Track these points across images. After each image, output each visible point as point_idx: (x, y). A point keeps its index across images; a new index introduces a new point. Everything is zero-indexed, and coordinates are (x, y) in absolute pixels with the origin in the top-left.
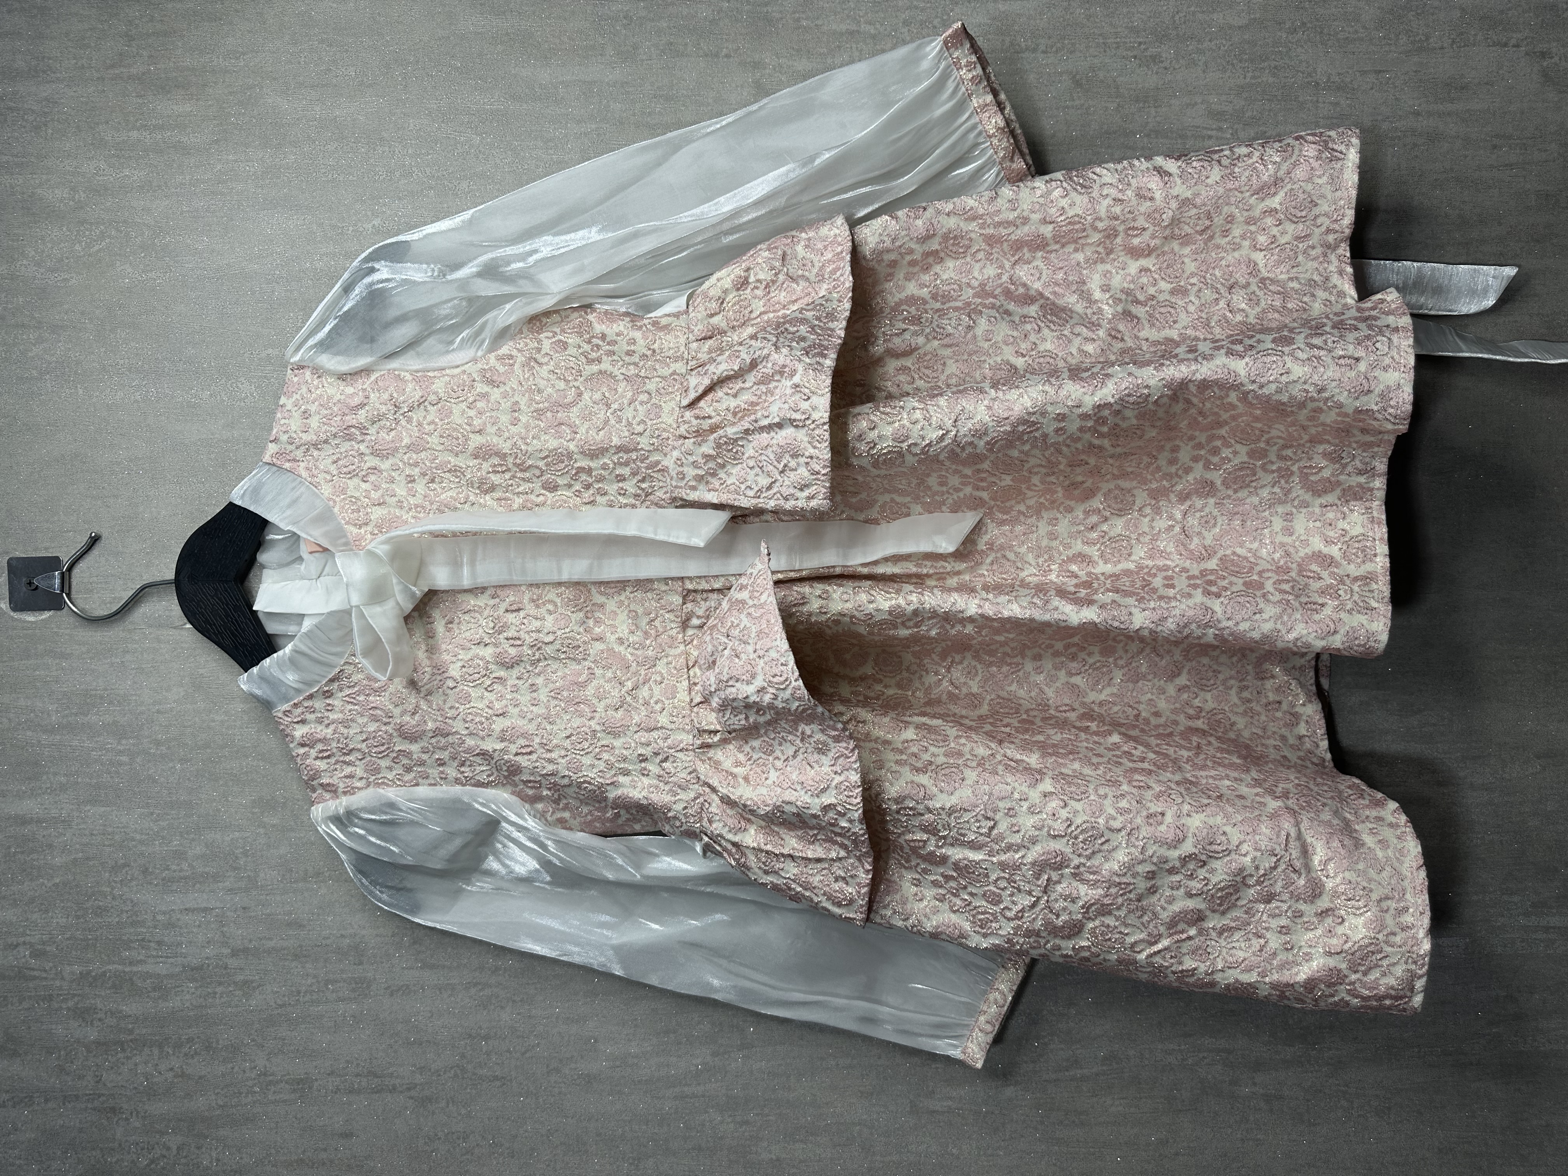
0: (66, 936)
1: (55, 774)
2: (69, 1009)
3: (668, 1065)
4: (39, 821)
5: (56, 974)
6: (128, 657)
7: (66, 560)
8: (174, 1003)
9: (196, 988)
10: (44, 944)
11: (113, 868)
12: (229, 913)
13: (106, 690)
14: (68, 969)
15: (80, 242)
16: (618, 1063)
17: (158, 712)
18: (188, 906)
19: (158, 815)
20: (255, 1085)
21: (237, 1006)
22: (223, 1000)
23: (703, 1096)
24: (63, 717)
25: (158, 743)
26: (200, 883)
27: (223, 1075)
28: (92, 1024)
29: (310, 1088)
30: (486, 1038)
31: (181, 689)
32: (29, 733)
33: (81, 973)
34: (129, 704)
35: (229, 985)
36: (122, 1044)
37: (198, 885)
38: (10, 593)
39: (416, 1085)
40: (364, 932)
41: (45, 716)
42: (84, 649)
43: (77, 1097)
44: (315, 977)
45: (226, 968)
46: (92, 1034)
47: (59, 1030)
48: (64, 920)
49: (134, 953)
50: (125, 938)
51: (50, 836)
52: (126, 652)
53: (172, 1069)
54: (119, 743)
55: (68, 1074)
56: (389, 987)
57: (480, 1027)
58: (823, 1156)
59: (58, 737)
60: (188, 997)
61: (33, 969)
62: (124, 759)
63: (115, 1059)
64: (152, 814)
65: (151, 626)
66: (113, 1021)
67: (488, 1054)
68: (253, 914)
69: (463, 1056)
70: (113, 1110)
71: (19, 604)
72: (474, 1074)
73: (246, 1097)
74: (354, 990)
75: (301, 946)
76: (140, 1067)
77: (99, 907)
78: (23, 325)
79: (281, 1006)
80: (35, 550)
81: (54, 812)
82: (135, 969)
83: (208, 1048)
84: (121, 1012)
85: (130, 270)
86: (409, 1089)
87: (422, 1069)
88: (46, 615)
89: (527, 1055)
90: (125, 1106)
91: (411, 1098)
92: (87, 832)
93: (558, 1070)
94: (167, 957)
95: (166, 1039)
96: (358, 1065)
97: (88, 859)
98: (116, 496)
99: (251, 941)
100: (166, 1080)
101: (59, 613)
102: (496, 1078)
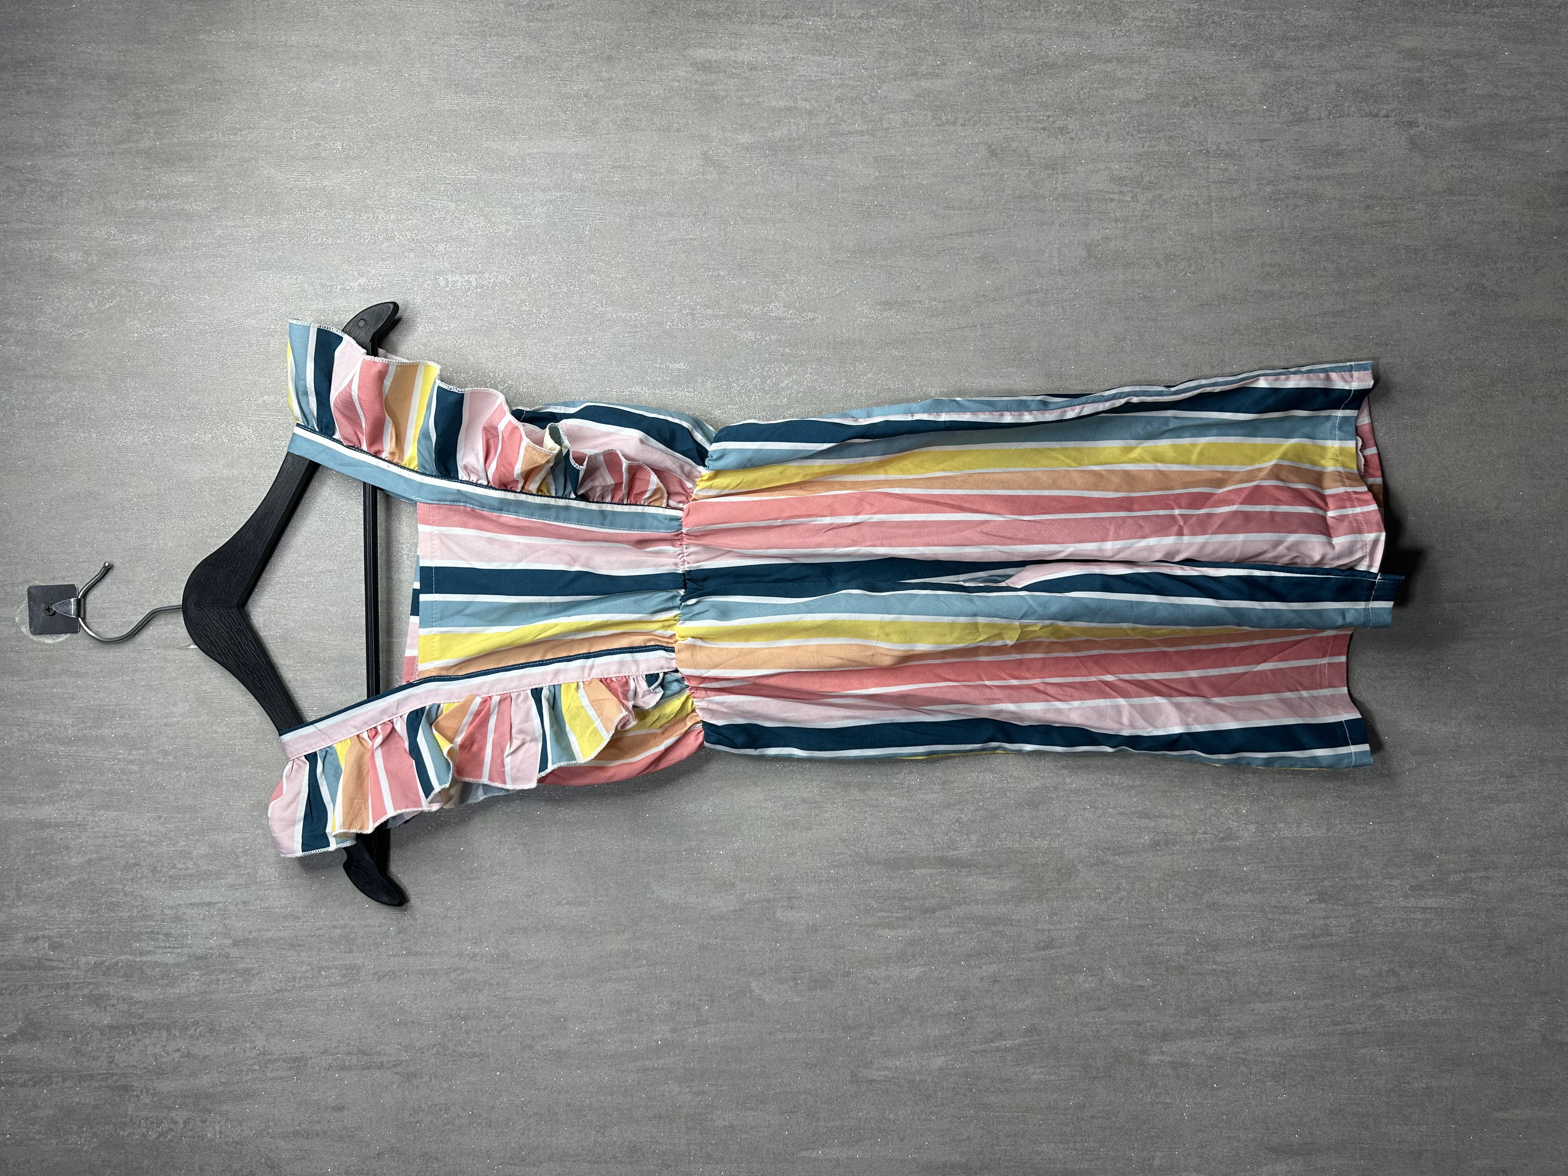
0: (82, 930)
1: (72, 782)
2: (84, 996)
3: (631, 1042)
4: (57, 825)
5: (73, 964)
6: (138, 675)
7: (81, 587)
8: (180, 990)
9: (201, 976)
10: (61, 936)
11: (124, 867)
12: (230, 907)
13: (117, 705)
14: (83, 960)
15: (93, 301)
16: (585, 1040)
17: (166, 725)
18: (193, 901)
19: (165, 819)
20: (254, 1064)
21: (238, 992)
22: (226, 986)
23: (663, 1069)
24: (79, 730)
25: (165, 753)
26: (204, 880)
27: (225, 1055)
28: (105, 1008)
29: (305, 1065)
30: (466, 1018)
31: (186, 704)
32: (48, 745)
33: (95, 963)
34: (139, 718)
35: (231, 972)
36: (133, 1028)
37: (202, 882)
38: (31, 618)
39: (401, 1062)
40: (354, 923)
41: (62, 729)
42: (98, 669)
43: (92, 1077)
44: (309, 964)
45: (228, 957)
46: (107, 1020)
47: (76, 1015)
48: (80, 915)
49: (144, 945)
50: (135, 930)
51: (66, 838)
52: (136, 671)
53: (178, 1050)
54: (130, 754)
55: (83, 1055)
56: (377, 973)
57: (460, 1009)
58: (773, 1122)
59: (75, 749)
60: (193, 984)
61: (52, 960)
62: (135, 768)
63: (126, 1041)
64: (160, 817)
65: (158, 647)
66: (124, 1007)
67: (467, 1033)
68: (253, 908)
69: (444, 1035)
70: (126, 1088)
71: (39, 628)
72: (455, 1051)
73: (247, 1074)
74: (344, 976)
75: (296, 936)
76: (150, 1048)
77: (112, 903)
78: (42, 376)
79: (278, 991)
80: (54, 579)
81: (70, 817)
82: (145, 959)
83: (211, 1031)
84: (131, 998)
85: (138, 326)
86: (395, 1066)
87: (406, 1048)
88: (63, 638)
89: (503, 1033)
90: (136, 1084)
91: (397, 1073)
92: (101, 835)
93: (531, 1047)
94: (174, 948)
95: (174, 1022)
96: (349, 1044)
97: (102, 859)
98: (127, 530)
99: (250, 932)
100: (173, 1060)
101: (75, 636)
102: (475, 1055)
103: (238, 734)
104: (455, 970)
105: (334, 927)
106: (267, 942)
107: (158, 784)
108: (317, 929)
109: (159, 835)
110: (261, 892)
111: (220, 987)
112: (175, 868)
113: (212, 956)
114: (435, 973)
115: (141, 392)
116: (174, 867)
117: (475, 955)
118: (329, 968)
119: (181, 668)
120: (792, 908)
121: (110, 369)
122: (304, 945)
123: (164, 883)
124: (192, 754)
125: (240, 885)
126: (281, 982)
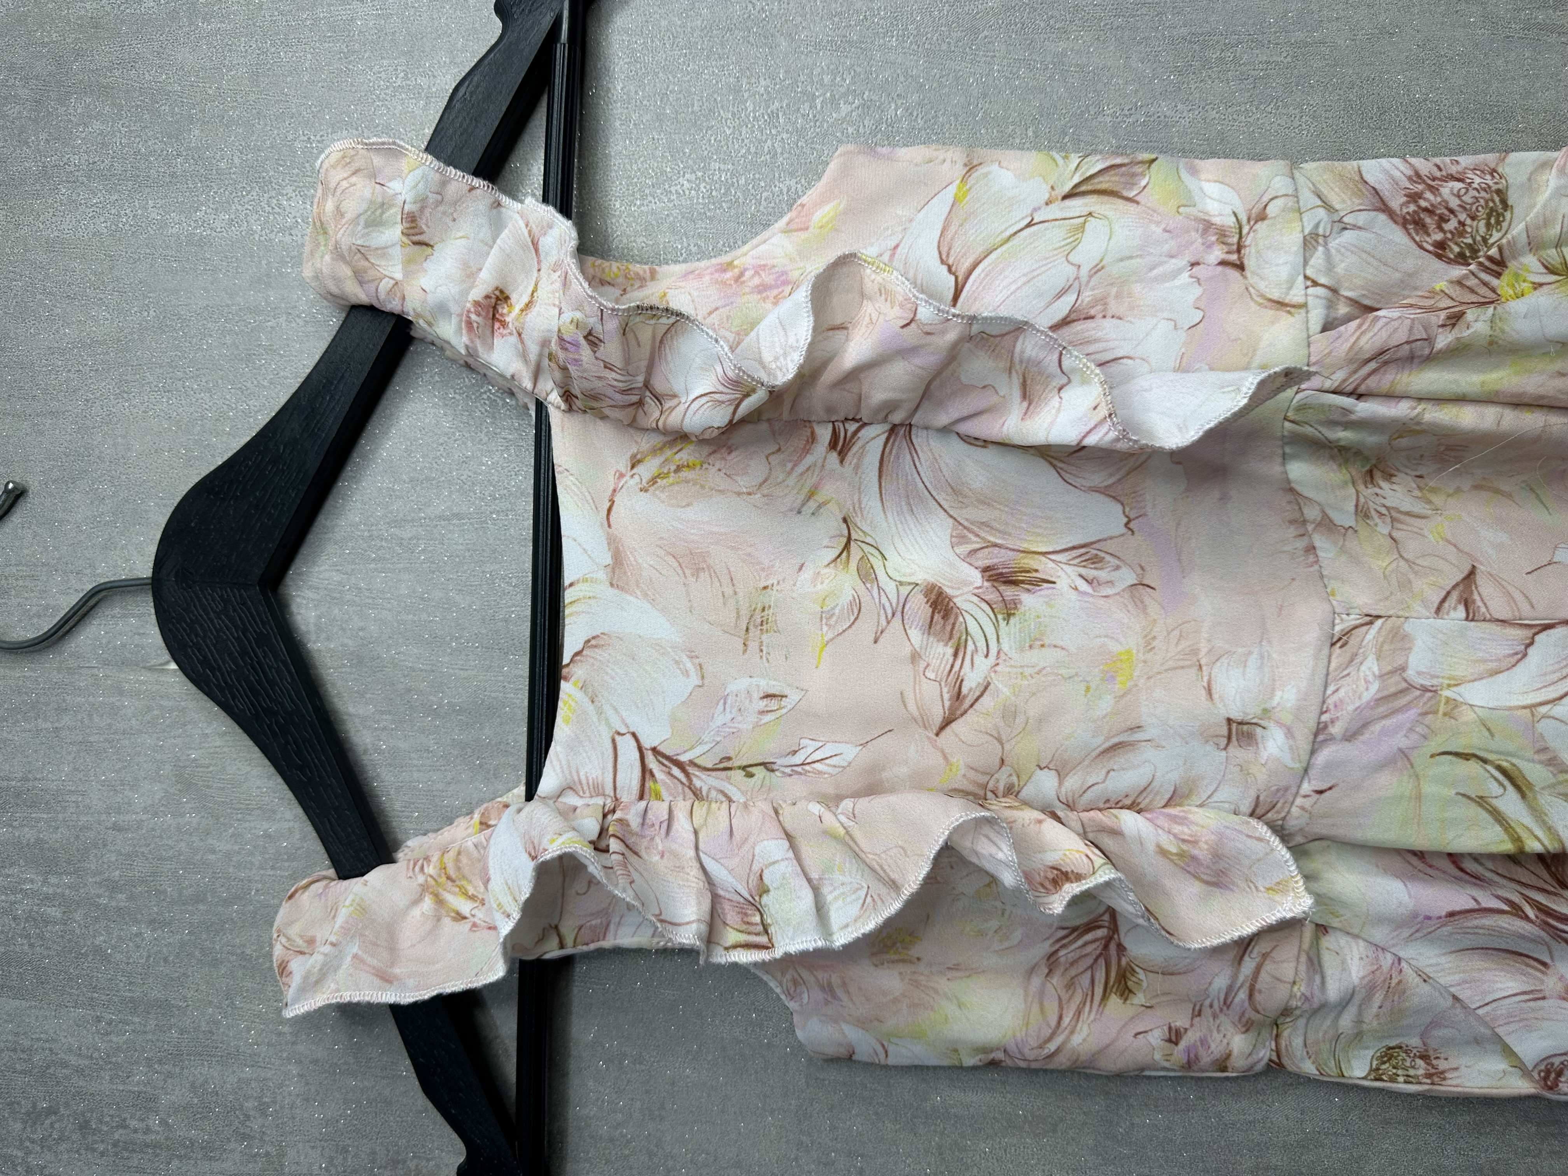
103: (257, 859)
107: (98, 951)
109: (96, 1055)
112: (126, 1127)
115: (97, 125)
116: (123, 1125)
119: (149, 709)
121: (37, 78)
123: (102, 1154)
124: (164, 892)
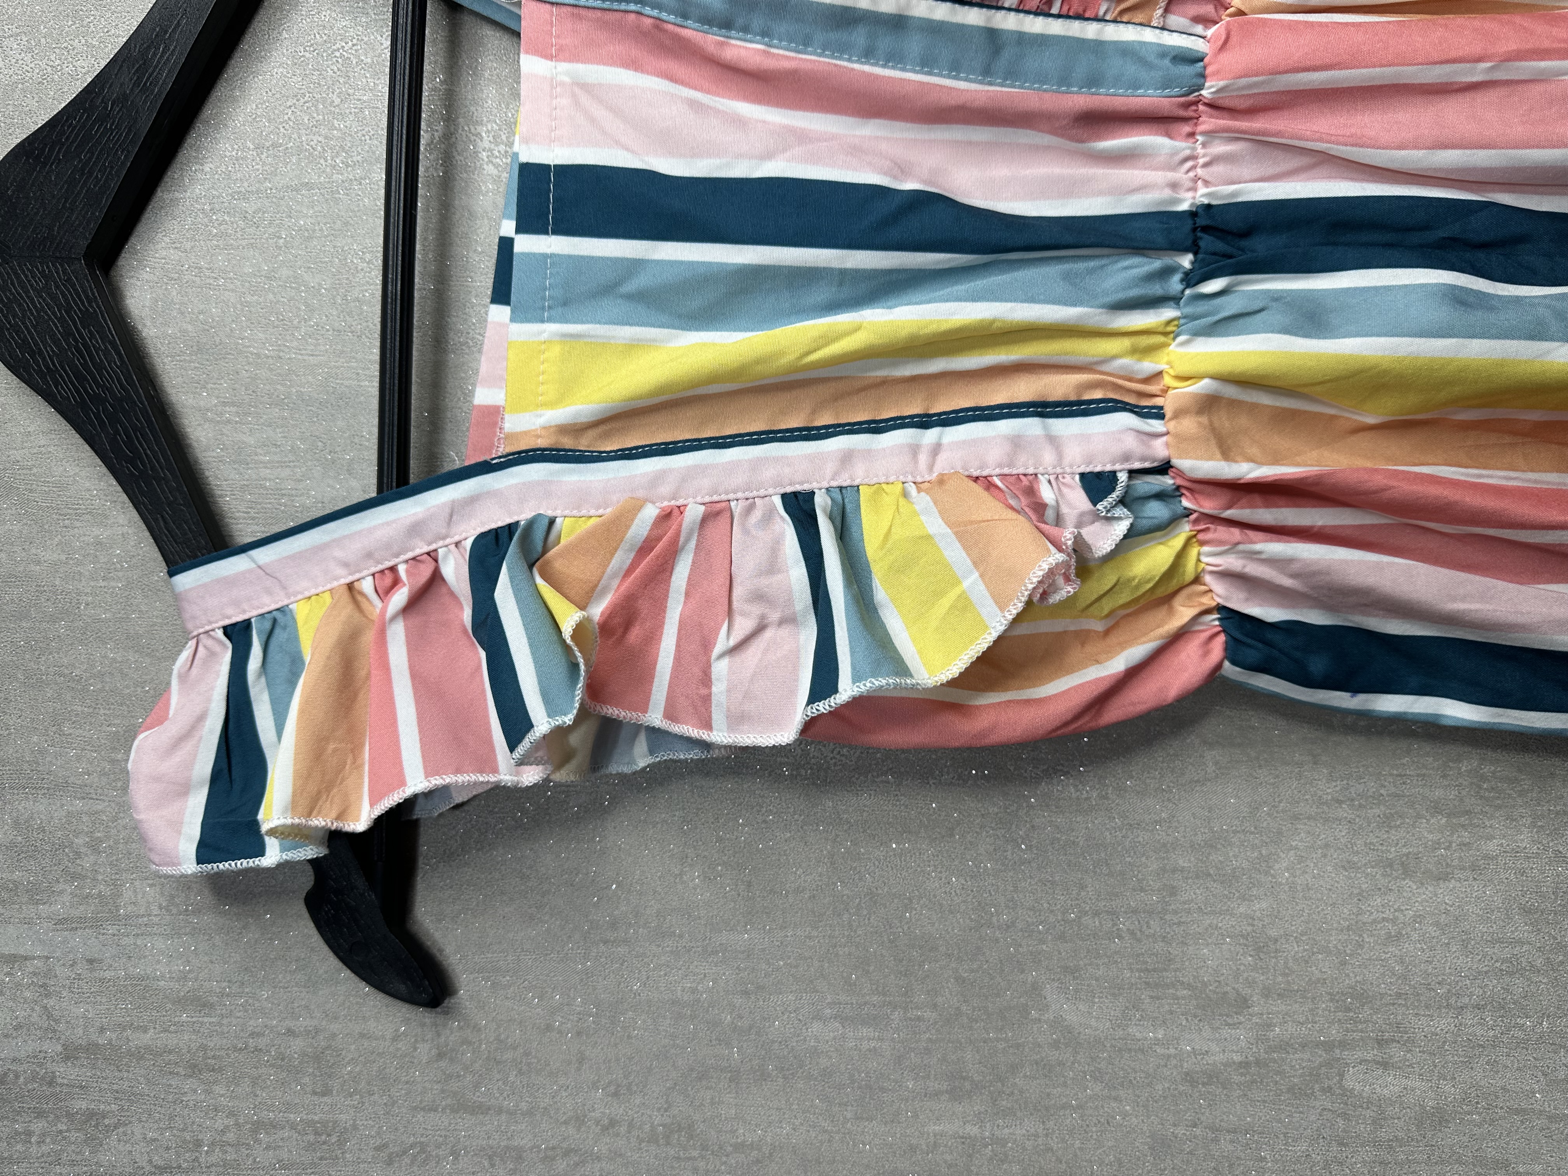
104: (567, 1153)
105: (290, 1032)
106: (138, 1055)
108: (252, 1035)
110: (130, 940)
111: (34, 1149)
113: (17, 1077)
114: (519, 1155)
117: (613, 1123)
118: (273, 1126)
120: (1385, 1065)
122: (221, 1069)
125: (82, 920)
126: (168, 1148)
